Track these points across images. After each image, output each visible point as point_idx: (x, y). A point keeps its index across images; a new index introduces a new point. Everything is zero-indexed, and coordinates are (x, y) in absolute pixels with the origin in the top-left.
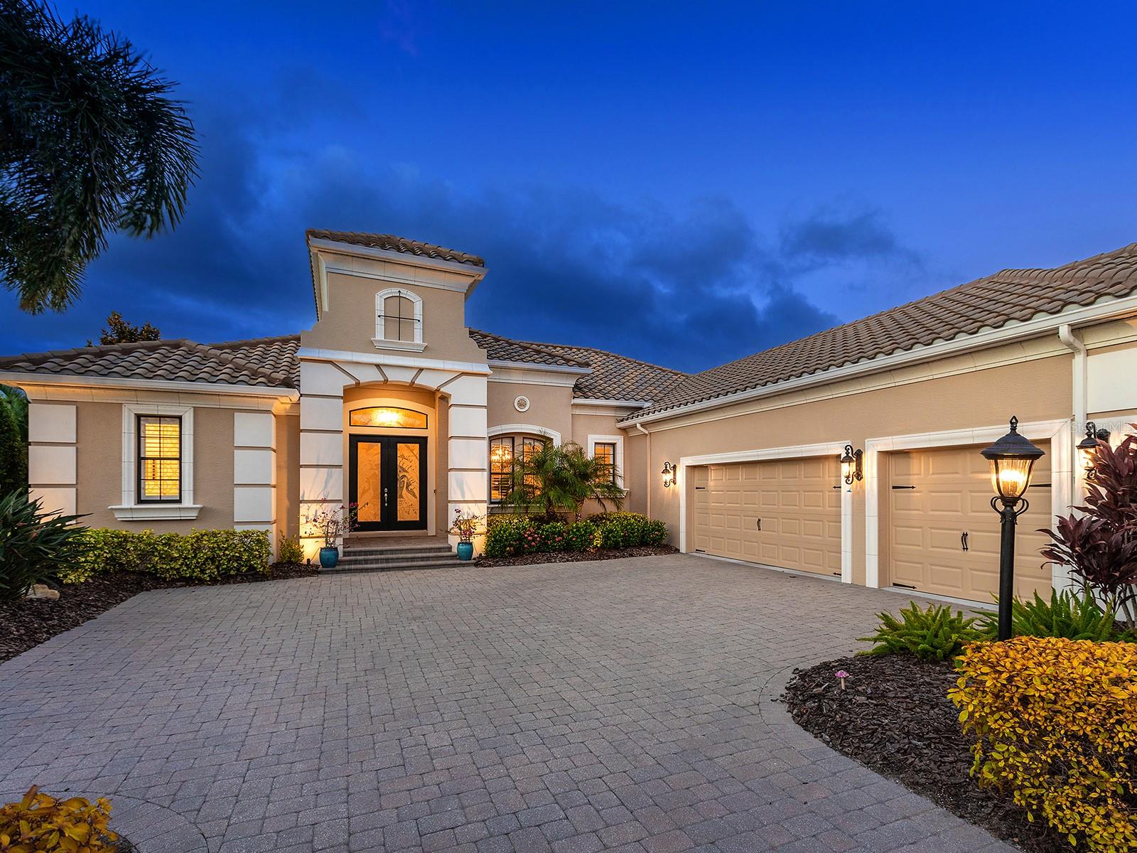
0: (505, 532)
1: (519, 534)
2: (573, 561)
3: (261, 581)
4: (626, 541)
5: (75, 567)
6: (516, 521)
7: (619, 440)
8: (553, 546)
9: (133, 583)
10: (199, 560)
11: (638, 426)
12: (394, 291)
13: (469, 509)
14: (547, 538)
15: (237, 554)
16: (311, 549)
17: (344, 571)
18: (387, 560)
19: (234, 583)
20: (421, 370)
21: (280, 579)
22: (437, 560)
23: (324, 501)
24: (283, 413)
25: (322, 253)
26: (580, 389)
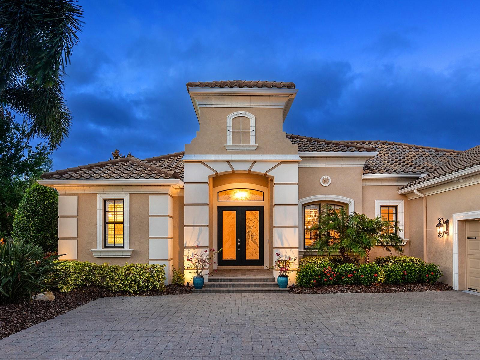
0: (310, 269)
1: (321, 271)
2: (361, 292)
3: (160, 295)
4: (405, 278)
5: (66, 284)
6: (319, 261)
7: (400, 204)
8: (346, 281)
9: (97, 293)
10: (128, 281)
11: (416, 191)
12: (237, 113)
13: (286, 253)
14: (341, 274)
15: (147, 279)
16: (189, 277)
17: (207, 291)
18: (233, 286)
19: (146, 295)
20: (255, 162)
21: (170, 294)
22: (264, 287)
23: (197, 247)
24: (176, 195)
25: (196, 96)
26: (369, 168)
